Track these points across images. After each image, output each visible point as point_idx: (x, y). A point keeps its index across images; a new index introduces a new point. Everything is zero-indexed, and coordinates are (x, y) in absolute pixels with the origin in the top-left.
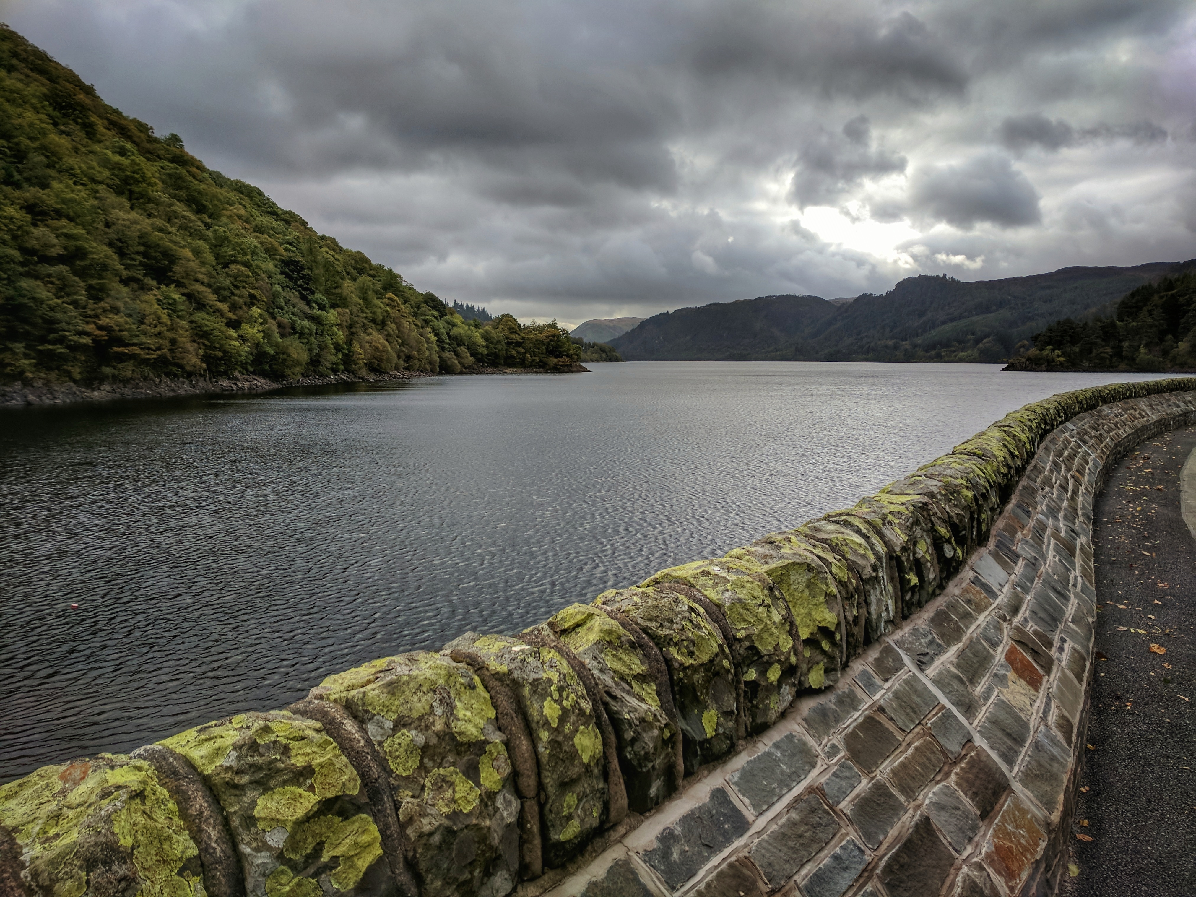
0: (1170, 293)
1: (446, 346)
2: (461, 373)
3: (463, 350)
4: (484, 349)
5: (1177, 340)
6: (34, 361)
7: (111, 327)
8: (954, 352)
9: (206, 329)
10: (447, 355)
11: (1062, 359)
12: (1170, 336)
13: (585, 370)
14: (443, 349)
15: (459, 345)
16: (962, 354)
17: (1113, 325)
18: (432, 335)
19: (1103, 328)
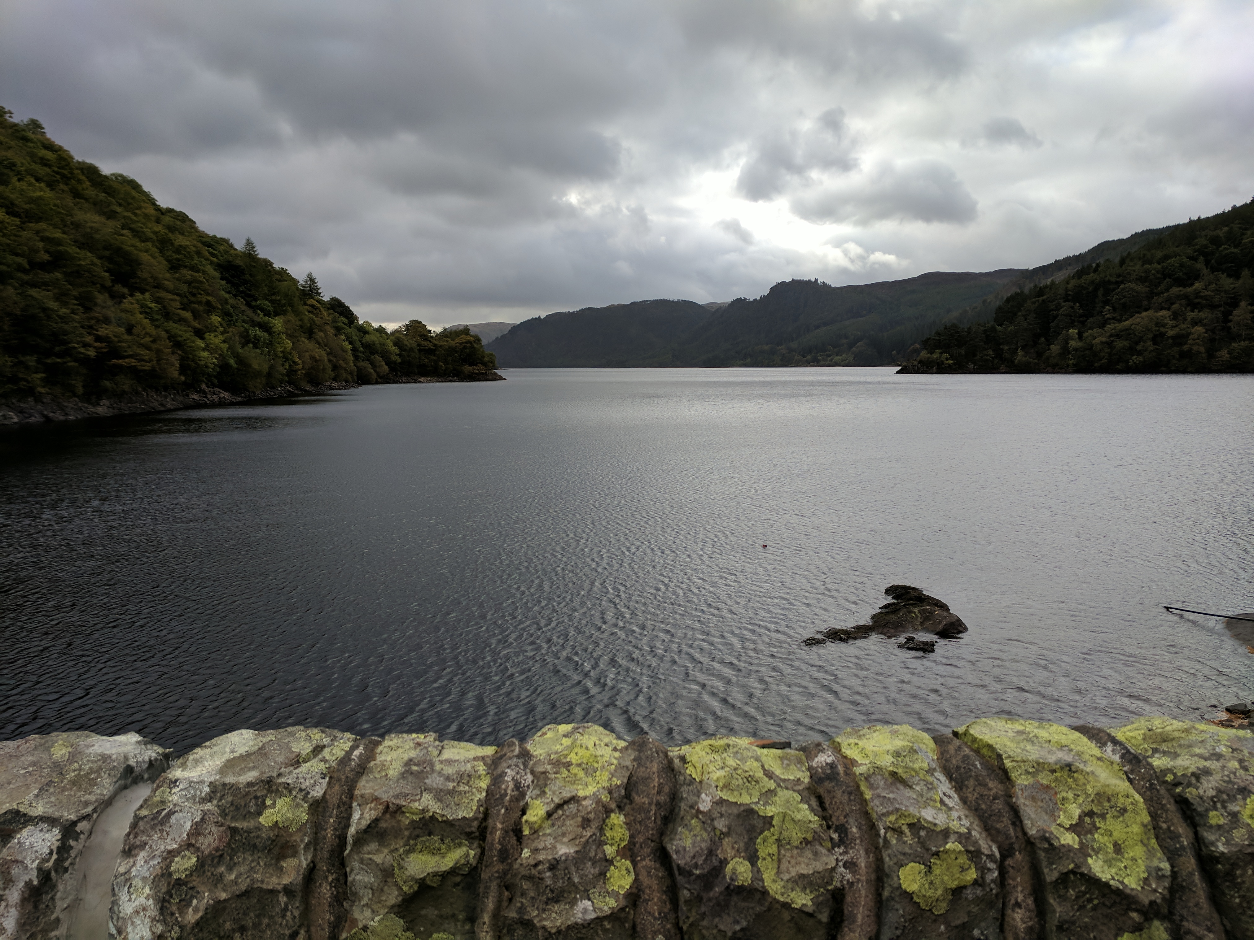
0: (1041, 299)
1: (360, 355)
2: (377, 383)
3: (378, 358)
4: (397, 357)
5: (1049, 343)
6: (44, 375)
7: (110, 338)
8: (830, 356)
9: (179, 339)
10: (361, 364)
11: (950, 362)
12: (1043, 339)
13: (501, 378)
14: (356, 358)
15: (373, 353)
16: (837, 358)
17: (993, 329)
18: (347, 343)
19: (985, 331)
